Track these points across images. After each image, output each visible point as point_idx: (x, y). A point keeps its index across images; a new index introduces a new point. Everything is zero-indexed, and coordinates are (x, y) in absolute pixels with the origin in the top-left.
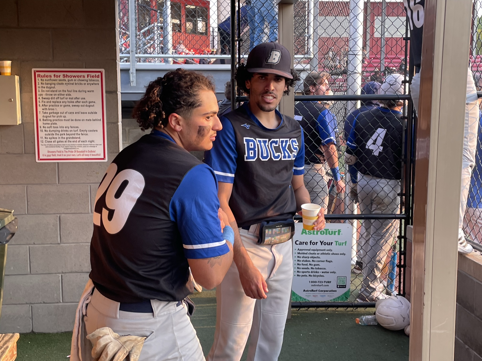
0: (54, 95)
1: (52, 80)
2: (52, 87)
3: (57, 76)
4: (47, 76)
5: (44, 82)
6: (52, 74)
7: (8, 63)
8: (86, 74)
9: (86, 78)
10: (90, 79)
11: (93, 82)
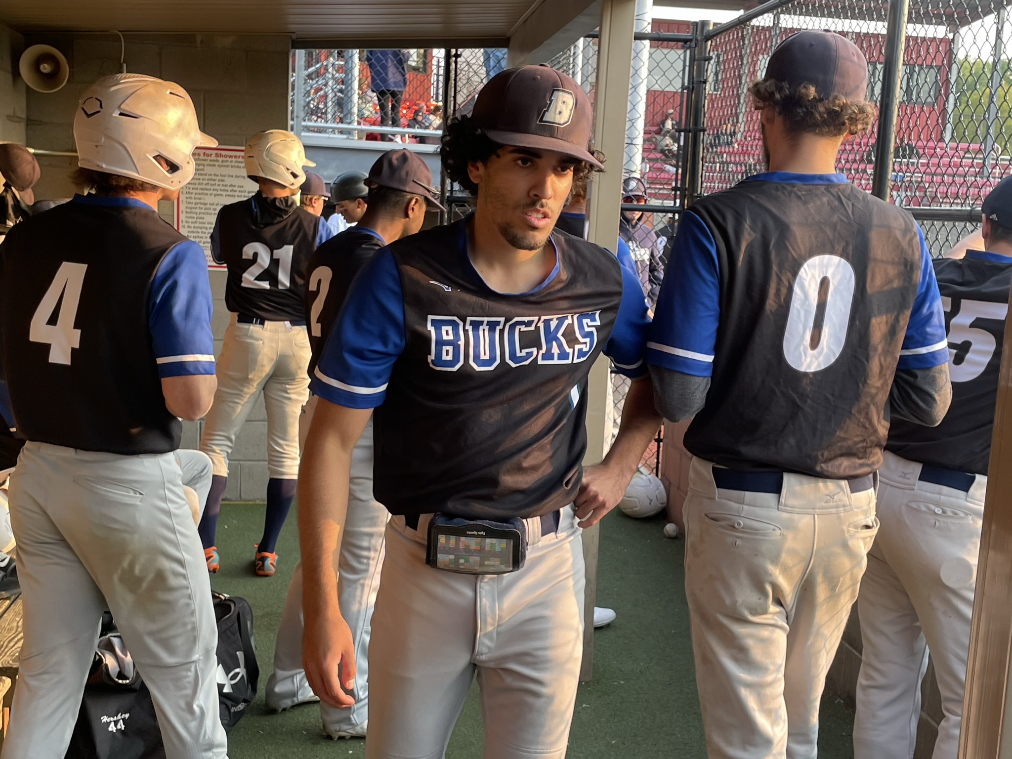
0: (203, 179)
1: (201, 160)
2: (200, 169)
3: (208, 155)
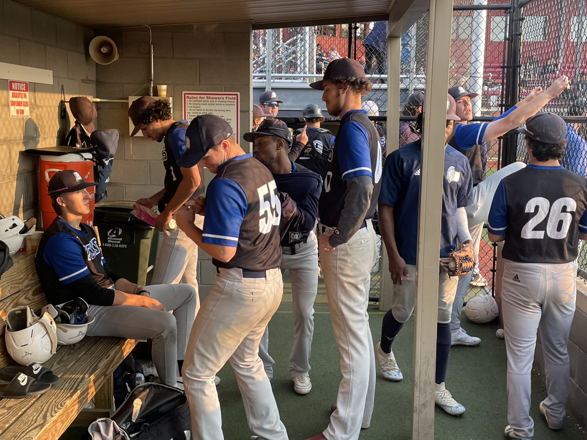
1: (198, 101)
2: (198, 107)
3: (202, 98)
4: (194, 98)
5: (192, 103)
6: (198, 96)
7: (164, 87)
8: (225, 96)
9: (225, 100)
10: (228, 100)
11: (230, 103)
